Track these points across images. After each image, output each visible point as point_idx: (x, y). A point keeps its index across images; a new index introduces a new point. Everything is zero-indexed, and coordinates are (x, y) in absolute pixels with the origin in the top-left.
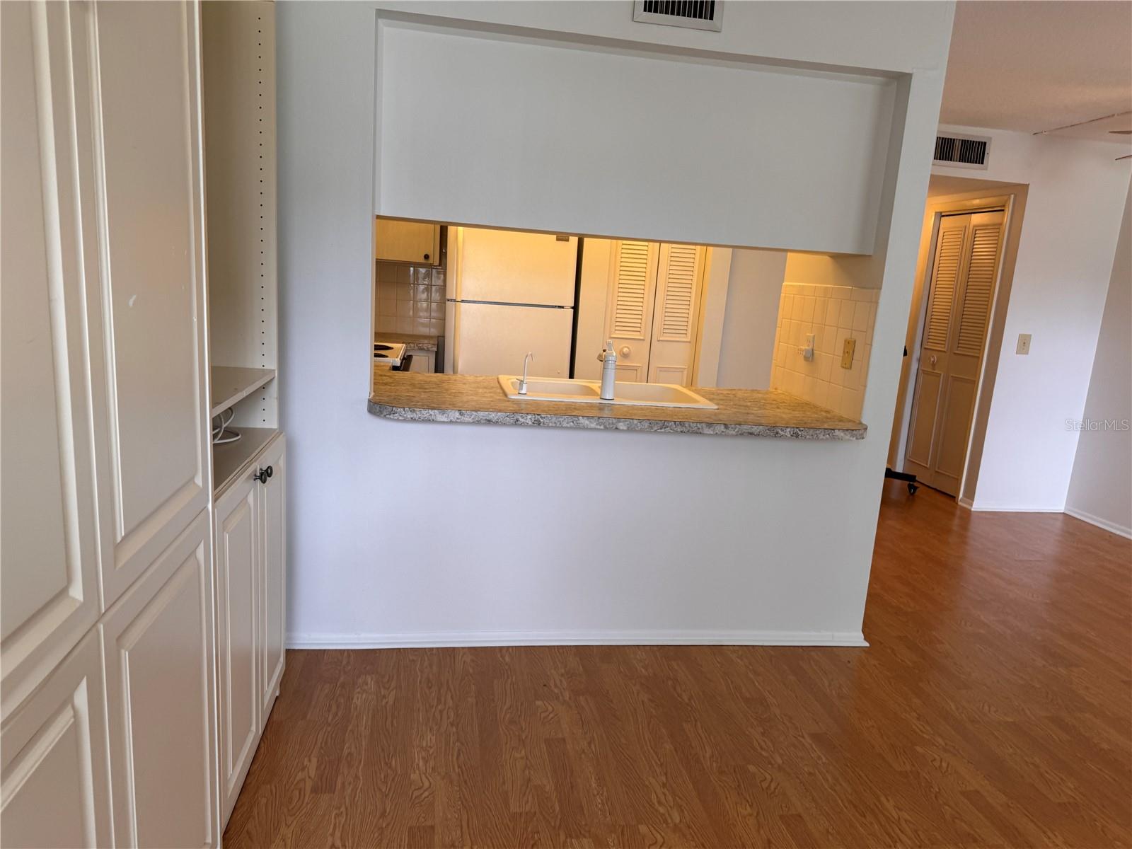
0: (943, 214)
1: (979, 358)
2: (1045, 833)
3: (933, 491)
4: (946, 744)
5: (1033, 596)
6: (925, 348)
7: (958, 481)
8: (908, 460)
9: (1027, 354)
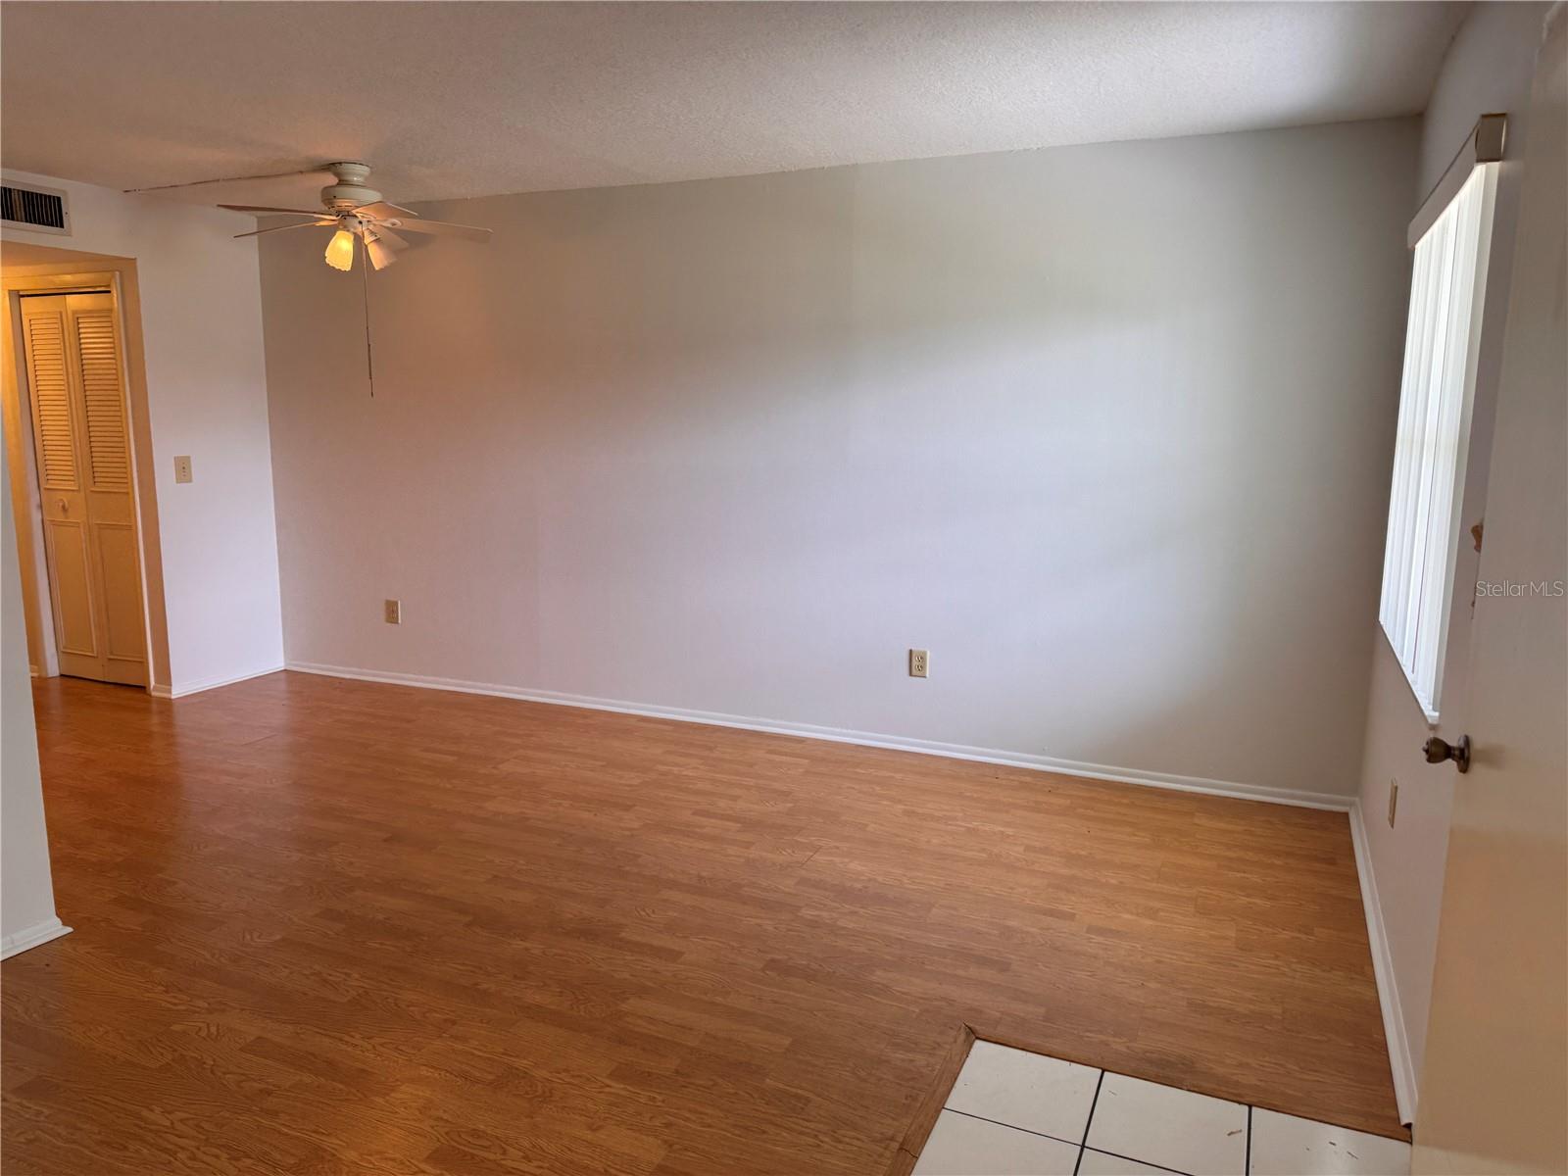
0: (21, 293)
1: (128, 494)
2: (341, 1040)
3: (112, 686)
4: (209, 1004)
5: (272, 783)
6: (46, 489)
7: (144, 663)
8: (63, 653)
9: (190, 481)
